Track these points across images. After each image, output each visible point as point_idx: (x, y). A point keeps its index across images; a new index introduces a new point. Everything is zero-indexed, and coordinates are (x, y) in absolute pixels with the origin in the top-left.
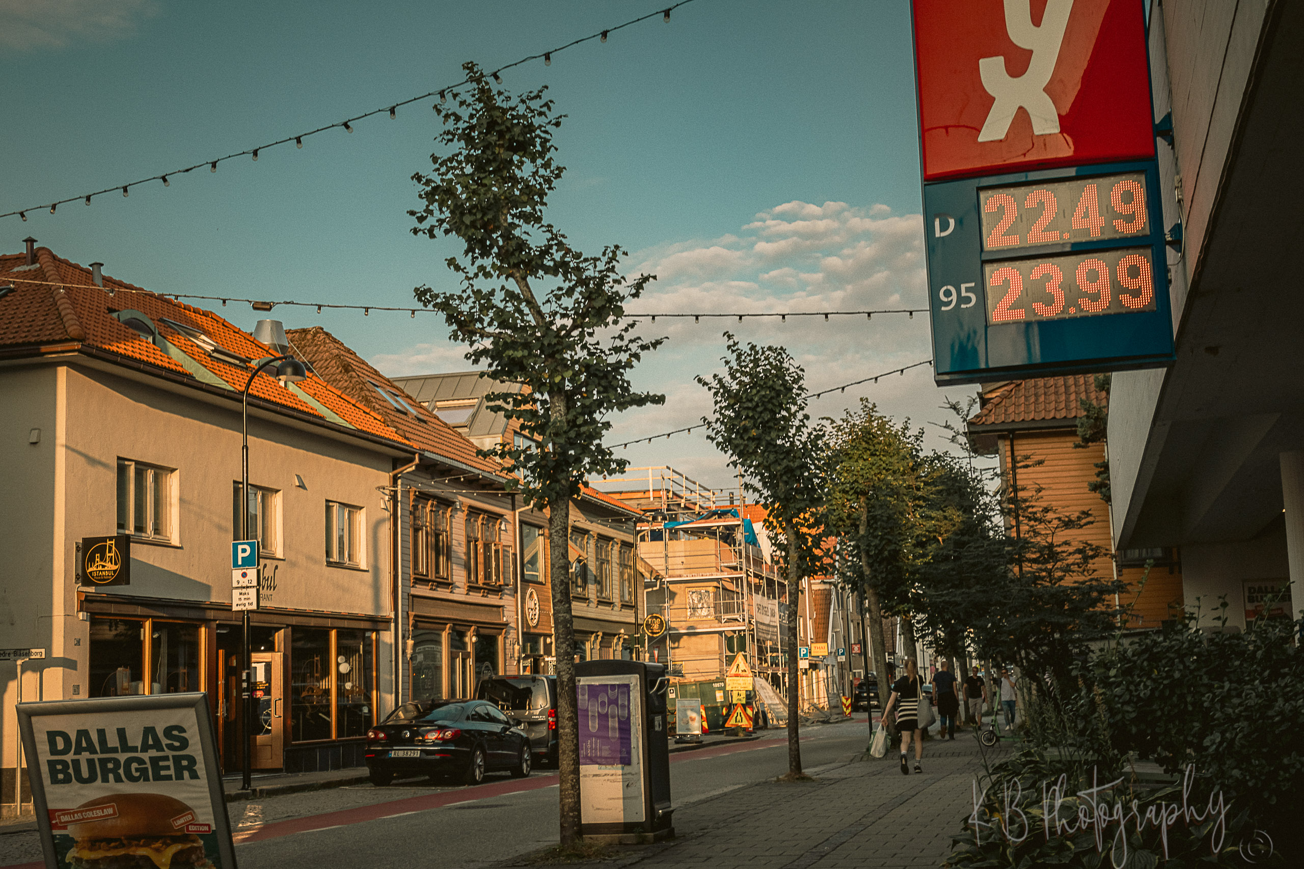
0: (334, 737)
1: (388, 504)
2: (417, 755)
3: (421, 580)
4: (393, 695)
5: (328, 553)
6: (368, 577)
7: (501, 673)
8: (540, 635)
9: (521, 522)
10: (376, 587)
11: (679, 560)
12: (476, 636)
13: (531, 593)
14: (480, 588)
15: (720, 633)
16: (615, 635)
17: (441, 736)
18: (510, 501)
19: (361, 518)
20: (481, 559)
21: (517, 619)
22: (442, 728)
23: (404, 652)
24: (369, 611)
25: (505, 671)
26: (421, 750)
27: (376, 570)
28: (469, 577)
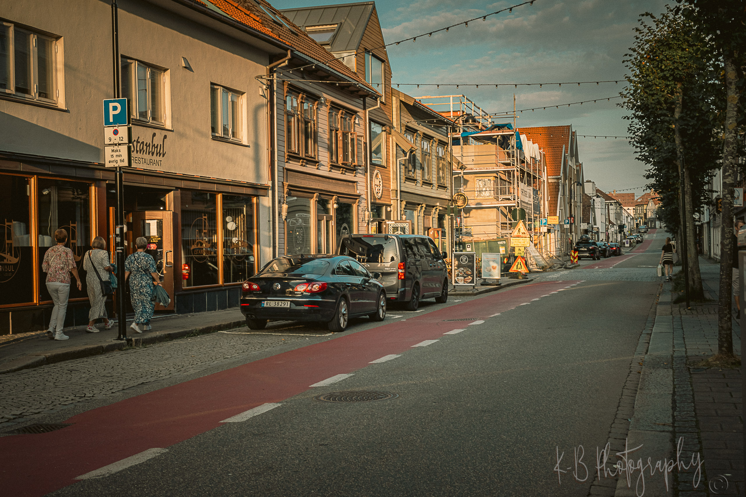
0: (221, 283)
1: (265, 92)
2: (287, 305)
3: (293, 157)
4: (271, 249)
5: (214, 130)
6: (250, 152)
7: (355, 232)
8: (383, 205)
9: (370, 120)
10: (257, 160)
11: (471, 159)
12: (337, 203)
13: (377, 174)
14: (340, 167)
15: (498, 208)
16: (433, 207)
17: (309, 288)
18: (362, 102)
19: (243, 102)
20: (340, 144)
21: (367, 192)
22: (310, 281)
23: (280, 214)
24: (251, 179)
25: (358, 231)
26: (291, 301)
27: (257, 146)
28: (332, 158)
